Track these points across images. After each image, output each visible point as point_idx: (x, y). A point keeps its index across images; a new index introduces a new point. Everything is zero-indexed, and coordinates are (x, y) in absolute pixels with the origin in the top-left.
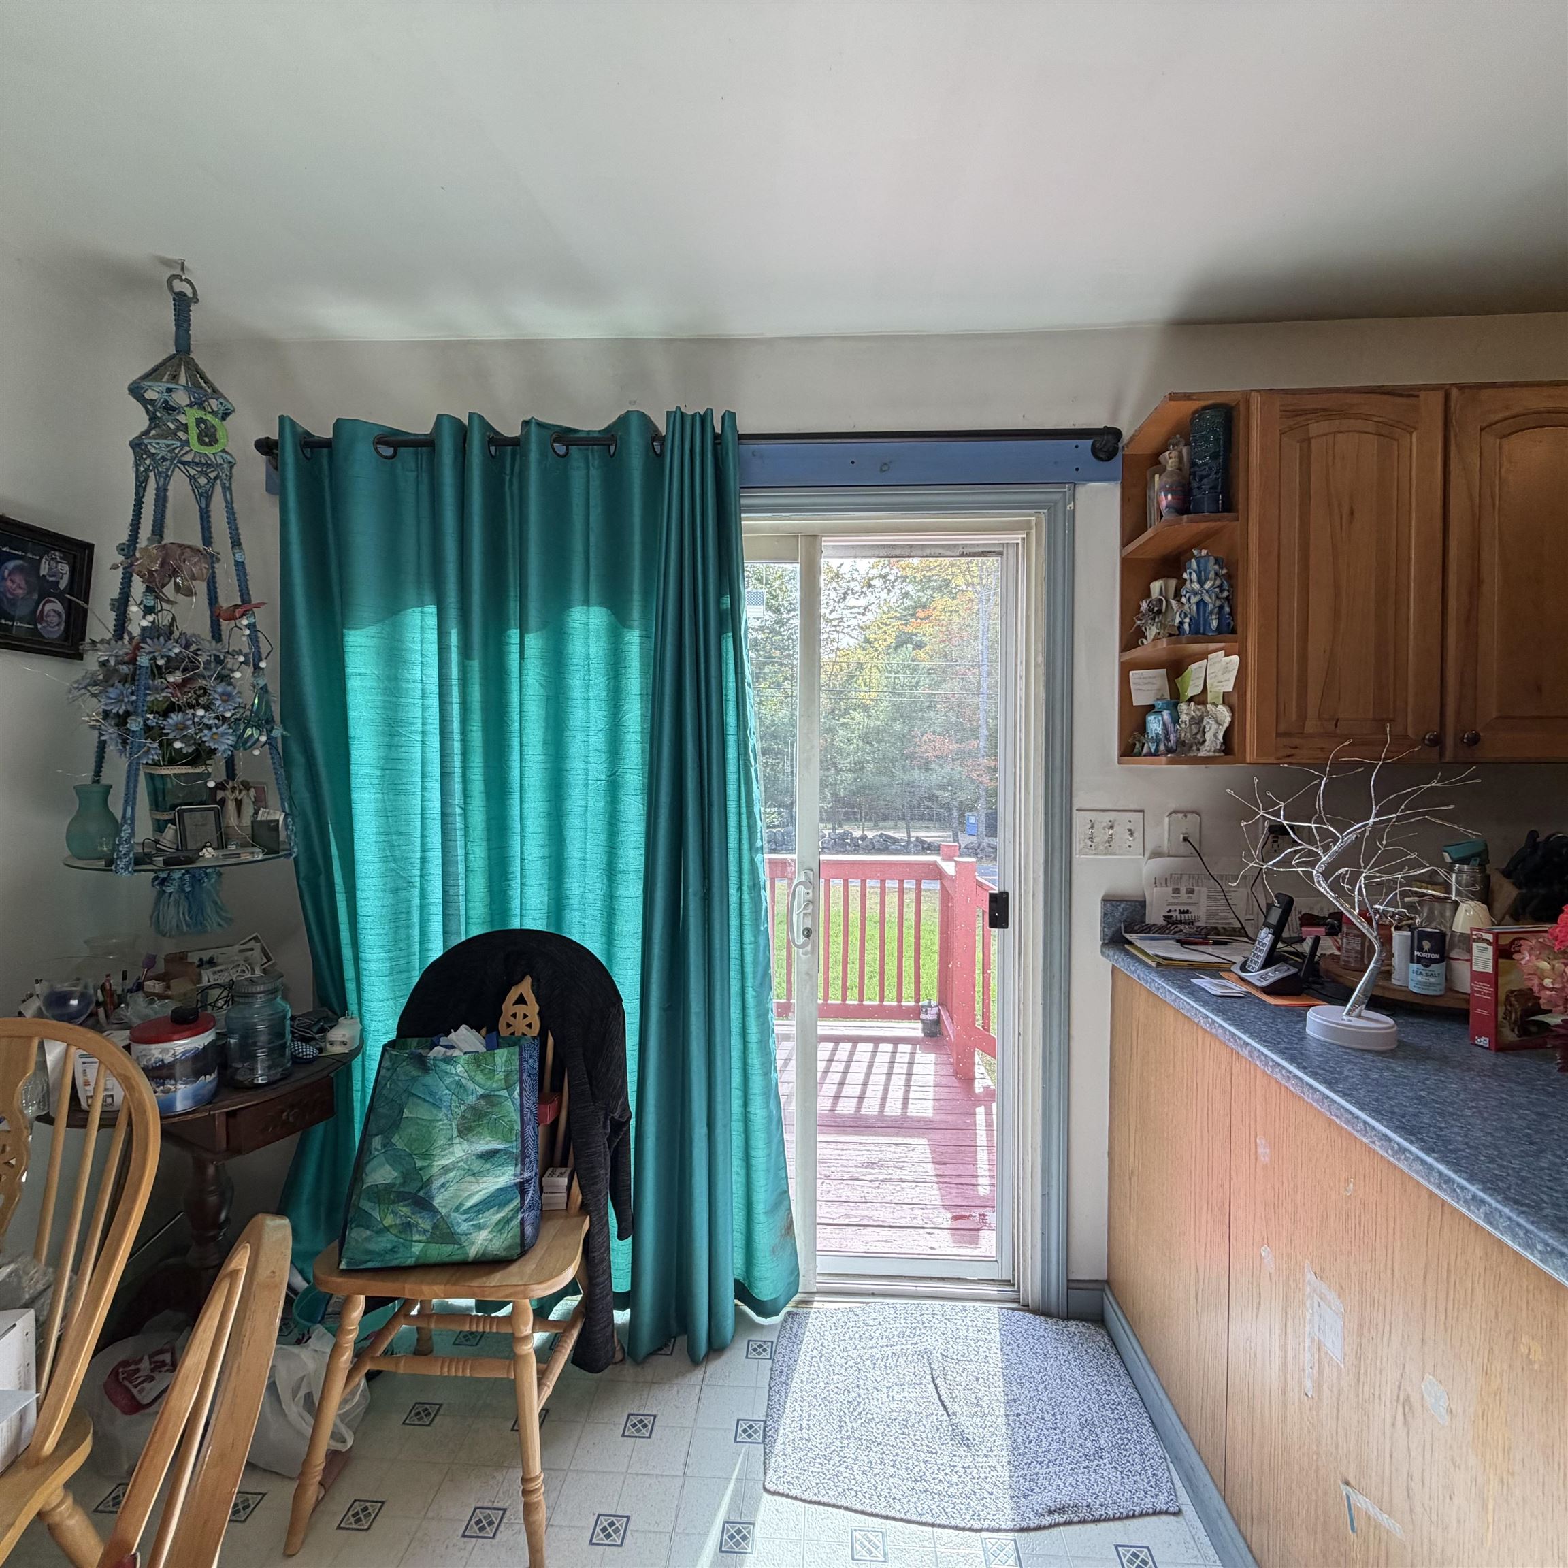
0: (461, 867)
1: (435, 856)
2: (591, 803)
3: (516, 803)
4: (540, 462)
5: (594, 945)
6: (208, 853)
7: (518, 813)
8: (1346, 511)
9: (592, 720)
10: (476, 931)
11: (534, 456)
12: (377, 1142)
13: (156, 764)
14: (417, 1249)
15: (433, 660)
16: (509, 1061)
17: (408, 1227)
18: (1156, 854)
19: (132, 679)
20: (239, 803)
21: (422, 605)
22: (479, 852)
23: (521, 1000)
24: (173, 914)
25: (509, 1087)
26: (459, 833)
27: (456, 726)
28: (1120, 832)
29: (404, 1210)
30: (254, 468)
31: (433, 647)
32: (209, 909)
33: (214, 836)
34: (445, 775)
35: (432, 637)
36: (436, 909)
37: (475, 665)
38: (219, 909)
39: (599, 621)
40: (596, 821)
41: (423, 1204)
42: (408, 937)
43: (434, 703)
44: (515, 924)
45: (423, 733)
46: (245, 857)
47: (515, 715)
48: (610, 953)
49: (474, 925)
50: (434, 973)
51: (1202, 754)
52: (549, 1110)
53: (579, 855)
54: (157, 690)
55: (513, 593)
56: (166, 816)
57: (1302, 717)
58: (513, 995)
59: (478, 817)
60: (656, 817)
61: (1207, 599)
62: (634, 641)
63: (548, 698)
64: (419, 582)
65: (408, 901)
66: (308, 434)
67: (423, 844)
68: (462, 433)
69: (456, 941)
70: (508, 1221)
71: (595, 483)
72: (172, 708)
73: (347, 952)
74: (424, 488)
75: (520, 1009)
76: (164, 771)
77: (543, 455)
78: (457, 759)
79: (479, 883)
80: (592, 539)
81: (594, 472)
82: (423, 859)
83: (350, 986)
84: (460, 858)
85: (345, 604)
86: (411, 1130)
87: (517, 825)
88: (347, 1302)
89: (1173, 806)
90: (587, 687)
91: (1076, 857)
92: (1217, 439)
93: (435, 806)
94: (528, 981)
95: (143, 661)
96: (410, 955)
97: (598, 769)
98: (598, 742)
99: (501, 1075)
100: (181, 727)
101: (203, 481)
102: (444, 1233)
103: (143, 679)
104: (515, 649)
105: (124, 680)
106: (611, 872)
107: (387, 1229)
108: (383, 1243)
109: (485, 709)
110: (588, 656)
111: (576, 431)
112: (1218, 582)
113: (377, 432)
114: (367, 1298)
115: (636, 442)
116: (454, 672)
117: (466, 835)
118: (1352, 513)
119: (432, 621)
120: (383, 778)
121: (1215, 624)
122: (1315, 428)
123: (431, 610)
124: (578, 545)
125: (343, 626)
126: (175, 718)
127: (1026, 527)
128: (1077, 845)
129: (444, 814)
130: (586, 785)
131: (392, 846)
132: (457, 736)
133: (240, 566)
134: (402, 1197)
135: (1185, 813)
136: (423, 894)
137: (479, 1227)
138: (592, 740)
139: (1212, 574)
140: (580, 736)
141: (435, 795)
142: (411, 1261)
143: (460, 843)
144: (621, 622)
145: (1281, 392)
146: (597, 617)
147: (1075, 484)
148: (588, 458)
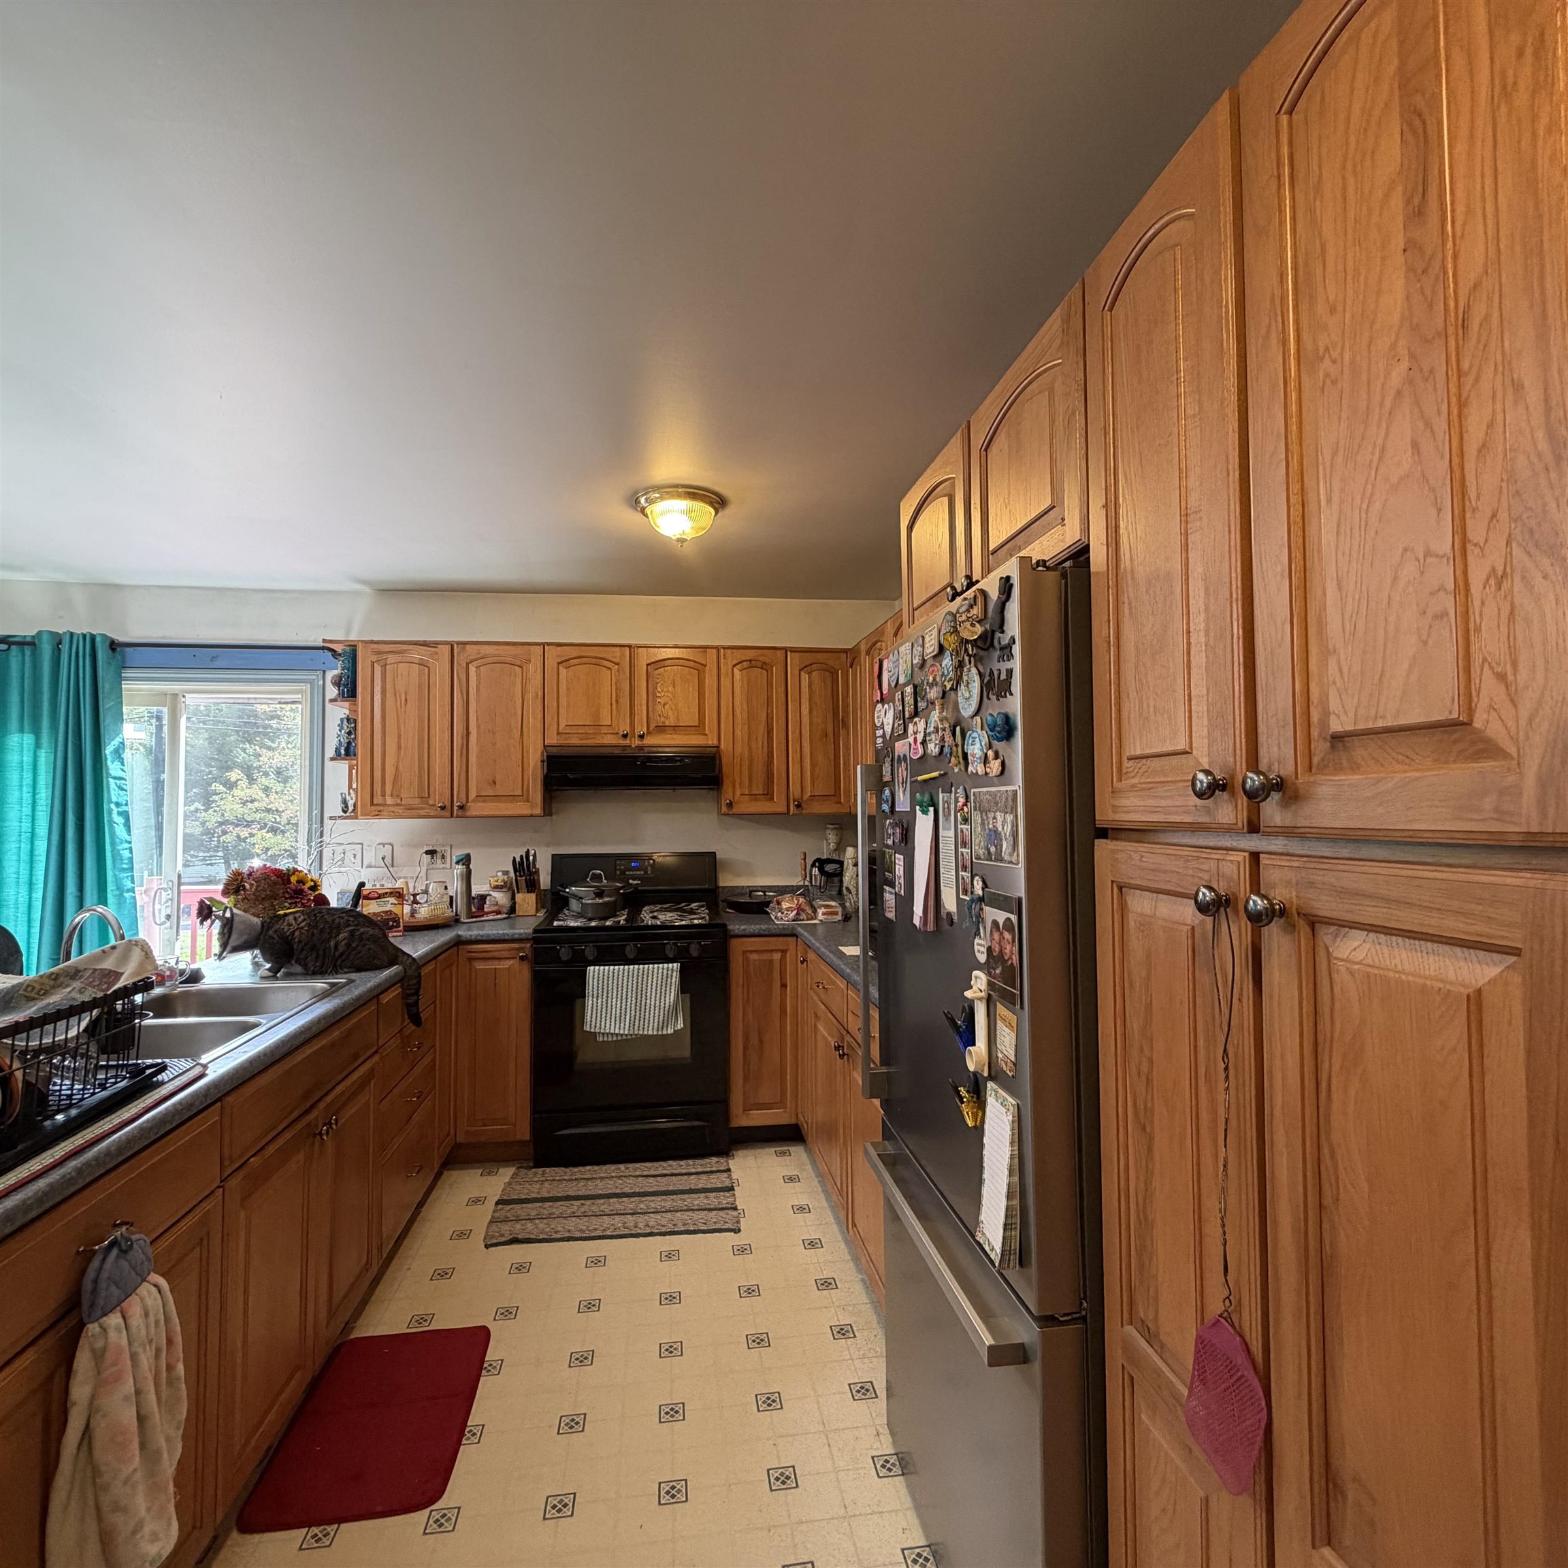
2: (23, 845)
8: (403, 700)
9: (25, 798)
18: (369, 866)
28: (349, 855)
39: (30, 742)
40: (26, 857)
48: (28, 933)
53: (15, 876)
57: (384, 795)
62: (44, 756)
71: (28, 664)
80: (26, 695)
81: (27, 659)
89: (379, 841)
90: (21, 779)
92: (349, 661)
97: (27, 825)
98: (29, 811)
106: (31, 885)
110: (23, 762)
111: (14, 636)
112: (348, 731)
115: (47, 645)
118: (406, 701)
127: (302, 692)
128: (325, 864)
130: (20, 836)
135: (384, 845)
138: (24, 809)
140: (17, 807)
144: (38, 745)
145: (372, 642)
146: (29, 739)
147: (324, 672)
148: (23, 654)
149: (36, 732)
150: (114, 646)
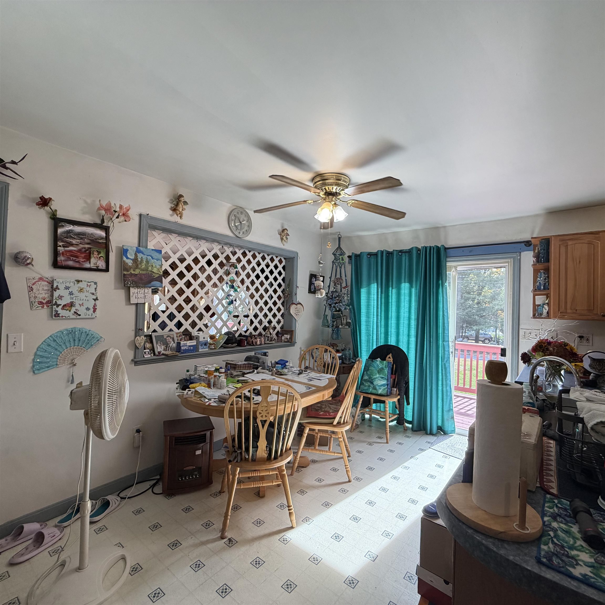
0: (380, 332)
1: (375, 330)
2: (405, 322)
3: (390, 321)
4: (396, 257)
5: (405, 350)
6: (340, 326)
7: (390, 323)
8: (578, 262)
9: (405, 305)
10: (382, 344)
11: (395, 256)
12: (365, 372)
13: (334, 312)
14: (371, 390)
15: (376, 294)
16: (386, 363)
17: (369, 386)
19: (332, 299)
20: (344, 318)
21: (374, 283)
22: (383, 330)
23: (389, 358)
24: (335, 336)
25: (386, 367)
26: (379, 326)
27: (379, 306)
28: (533, 335)
29: (369, 383)
30: (347, 260)
31: (376, 291)
32: (339, 336)
33: (341, 324)
34: (377, 315)
35: (376, 289)
36: (375, 340)
37: (383, 295)
38: (340, 336)
40: (406, 326)
41: (372, 383)
42: (370, 345)
43: (376, 301)
44: (389, 344)
45: (374, 307)
46: (346, 327)
47: (390, 304)
48: (408, 352)
49: (382, 343)
50: (374, 351)
51: (542, 316)
52: (393, 376)
53: (402, 332)
54: (335, 300)
55: (391, 281)
56: (334, 320)
57: (566, 308)
58: (388, 356)
59: (383, 323)
60: (418, 325)
61: (541, 282)
62: (413, 290)
63: (396, 301)
64: (374, 280)
65: (370, 338)
66: (356, 254)
67: (373, 328)
68: (382, 252)
69: (378, 346)
70: (385, 389)
71: (407, 259)
72: (336, 303)
73: (359, 347)
74: (375, 262)
75: (389, 359)
76: (335, 313)
77: (397, 256)
78: (379, 312)
79: (383, 335)
80: (406, 270)
81: (407, 257)
82: (373, 331)
83: (359, 353)
84: (379, 331)
85: (361, 284)
86: (370, 371)
87: (390, 325)
88: (360, 397)
90: (405, 299)
91: (520, 340)
92: (544, 246)
93: (375, 321)
94: (391, 354)
95: (334, 296)
96: (370, 348)
97: (407, 315)
98: (407, 310)
99: (384, 365)
100: (337, 306)
101: (340, 265)
102: (375, 388)
103: (333, 298)
104: (391, 291)
105: (331, 298)
106: (409, 336)
107: (366, 386)
108: (366, 388)
109: (385, 303)
110: (405, 293)
111: (404, 250)
112: (544, 278)
113: (367, 253)
114: (363, 396)
115: (414, 252)
116: (379, 296)
117: (381, 326)
118: (580, 262)
119: (376, 286)
120: (366, 315)
121: (542, 288)
122: (570, 243)
123: (376, 284)
124: (403, 271)
125: (361, 288)
126: (337, 304)
127: (508, 262)
128: (520, 337)
129: (377, 322)
130: (404, 318)
131: (367, 328)
132: (379, 308)
133: (346, 280)
134: (369, 381)
136: (373, 337)
137: (380, 389)
138: (405, 309)
139: (543, 276)
140: (403, 308)
141: (375, 319)
142: (369, 392)
143: (379, 328)
144: (411, 286)
145: (559, 235)
146: (407, 285)
147: (520, 252)
148: (406, 255)
149: (410, 282)
150: (446, 249)
